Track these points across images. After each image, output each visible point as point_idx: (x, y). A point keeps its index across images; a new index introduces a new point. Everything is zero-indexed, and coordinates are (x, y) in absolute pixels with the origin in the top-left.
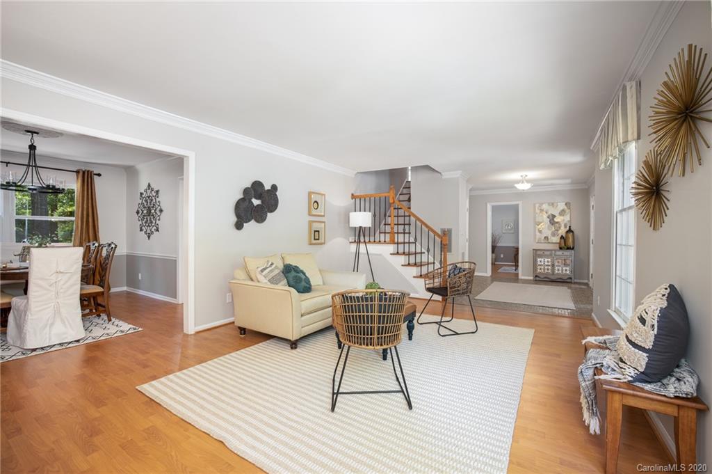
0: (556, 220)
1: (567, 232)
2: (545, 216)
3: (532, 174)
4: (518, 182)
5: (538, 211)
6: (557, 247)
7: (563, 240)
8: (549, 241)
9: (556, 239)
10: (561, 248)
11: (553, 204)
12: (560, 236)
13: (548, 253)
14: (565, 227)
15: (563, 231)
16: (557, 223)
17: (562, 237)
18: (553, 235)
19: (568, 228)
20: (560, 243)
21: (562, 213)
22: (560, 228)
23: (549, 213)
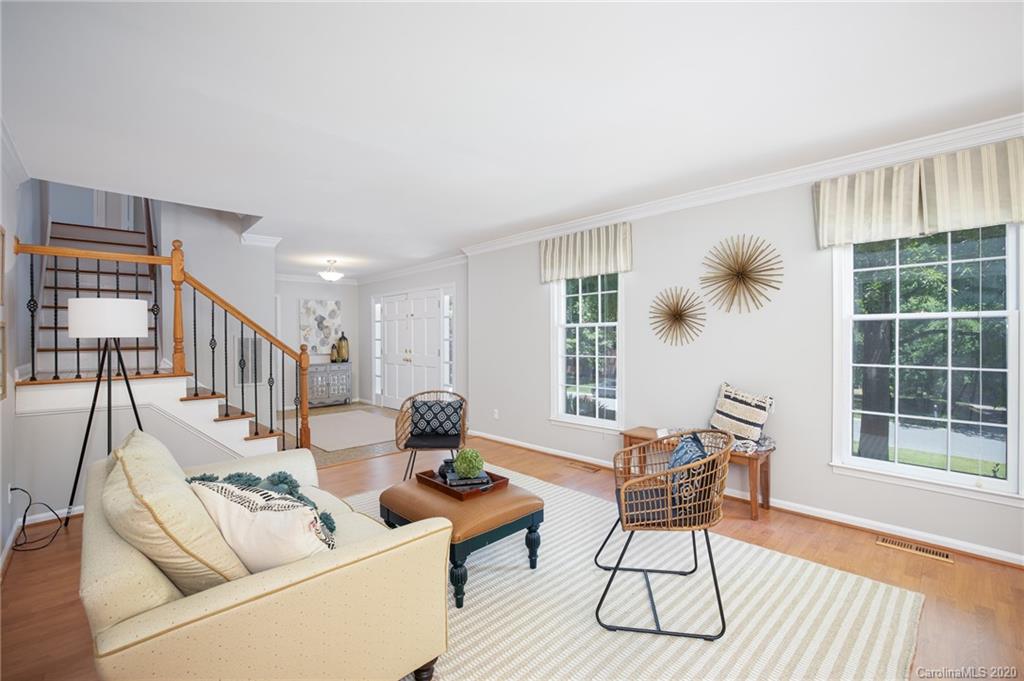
0: (325, 323)
1: (340, 339)
2: (312, 317)
3: (342, 260)
4: (324, 268)
5: (303, 310)
6: (327, 360)
7: (335, 351)
8: (319, 352)
9: (327, 350)
10: (333, 361)
11: (321, 302)
12: (331, 345)
13: (322, 369)
14: (336, 333)
15: (333, 339)
16: (327, 327)
17: (334, 347)
18: (323, 343)
19: (340, 335)
20: (331, 355)
21: (333, 314)
22: (330, 334)
23: (317, 314)
